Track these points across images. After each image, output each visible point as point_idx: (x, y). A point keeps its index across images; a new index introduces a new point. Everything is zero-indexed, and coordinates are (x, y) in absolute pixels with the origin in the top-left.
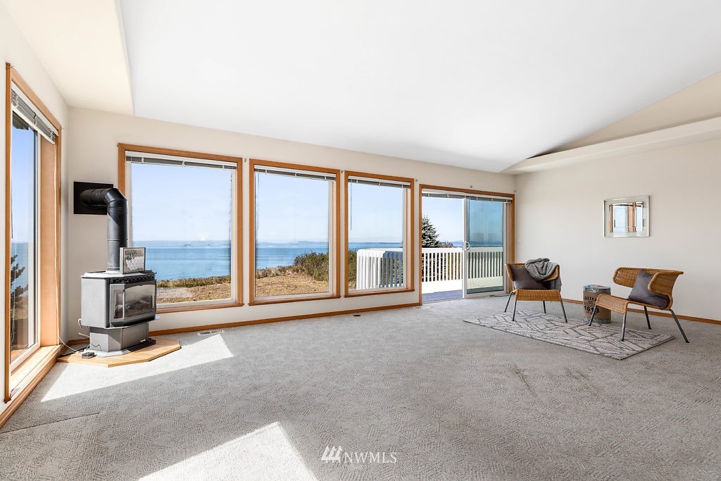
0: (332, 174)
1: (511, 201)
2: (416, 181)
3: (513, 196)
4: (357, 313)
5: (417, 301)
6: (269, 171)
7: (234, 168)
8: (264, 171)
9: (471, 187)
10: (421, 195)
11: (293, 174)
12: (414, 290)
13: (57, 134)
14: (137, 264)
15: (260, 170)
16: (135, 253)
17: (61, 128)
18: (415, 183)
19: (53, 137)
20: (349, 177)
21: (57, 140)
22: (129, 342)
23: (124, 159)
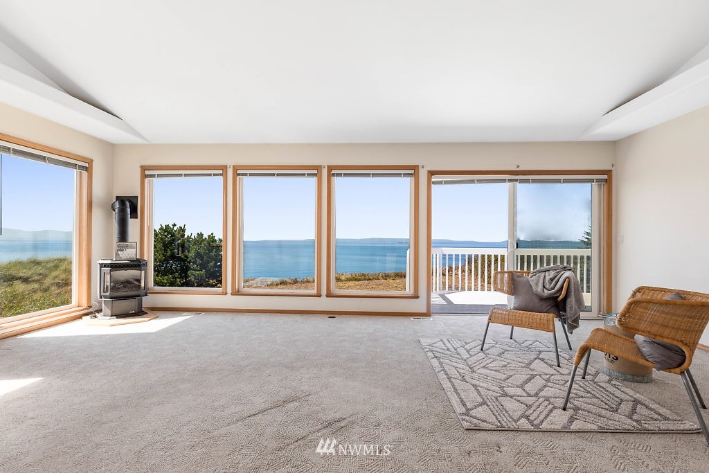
1: (605, 179)
2: (423, 167)
3: (608, 172)
4: (332, 314)
5: (424, 311)
6: (250, 175)
7: (221, 175)
8: (246, 175)
9: (518, 167)
10: (429, 183)
11: (273, 175)
12: (417, 297)
13: (86, 165)
14: (129, 254)
15: (243, 175)
16: (127, 247)
17: (92, 161)
18: (421, 169)
19: (81, 167)
20: (333, 172)
21: (88, 169)
22: (118, 311)
23: (144, 176)
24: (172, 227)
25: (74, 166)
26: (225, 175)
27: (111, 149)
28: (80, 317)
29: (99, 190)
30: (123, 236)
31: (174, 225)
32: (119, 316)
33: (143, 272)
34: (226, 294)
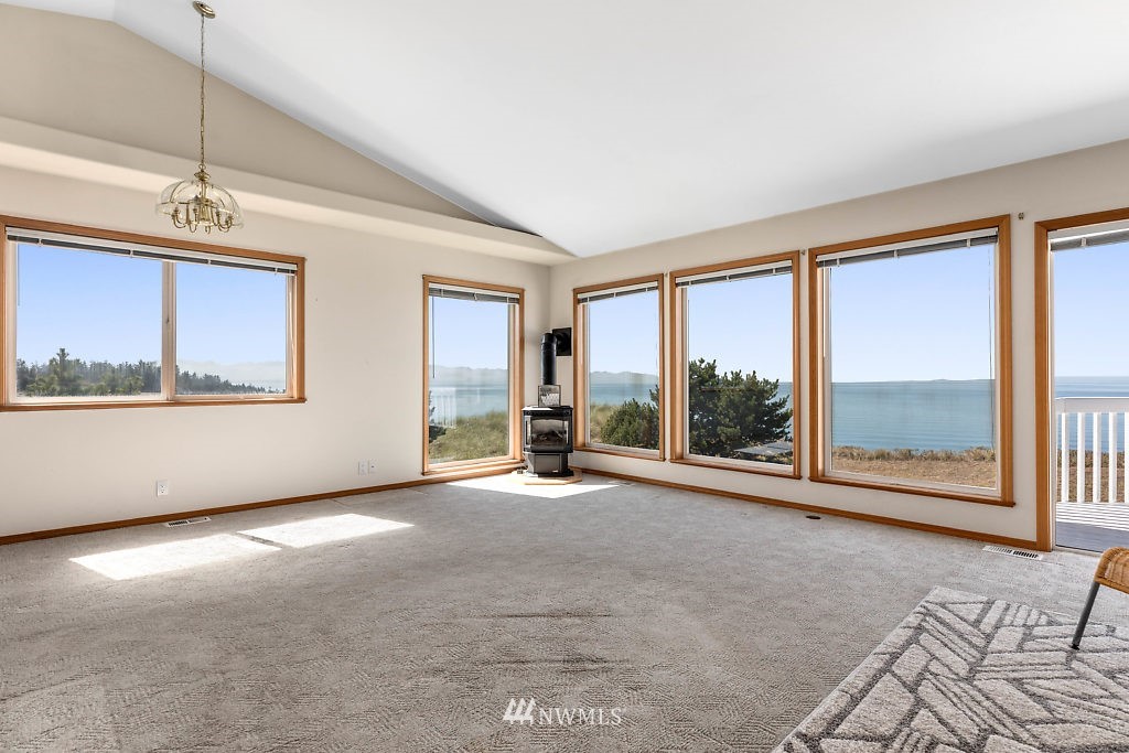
0: (788, 261)
2: (1020, 217)
5: (1029, 536)
7: (657, 288)
10: (1042, 250)
12: (1012, 504)
13: (517, 296)
14: (551, 399)
15: (683, 284)
16: (550, 391)
17: (523, 290)
18: (1015, 223)
19: (512, 300)
20: (820, 258)
21: (520, 301)
22: (542, 469)
23: (577, 301)
24: (698, 363)
25: (503, 299)
26: (661, 288)
27: (545, 272)
28: (509, 471)
29: (533, 324)
30: (549, 377)
31: (702, 361)
32: (542, 474)
33: (566, 423)
34: (664, 460)
